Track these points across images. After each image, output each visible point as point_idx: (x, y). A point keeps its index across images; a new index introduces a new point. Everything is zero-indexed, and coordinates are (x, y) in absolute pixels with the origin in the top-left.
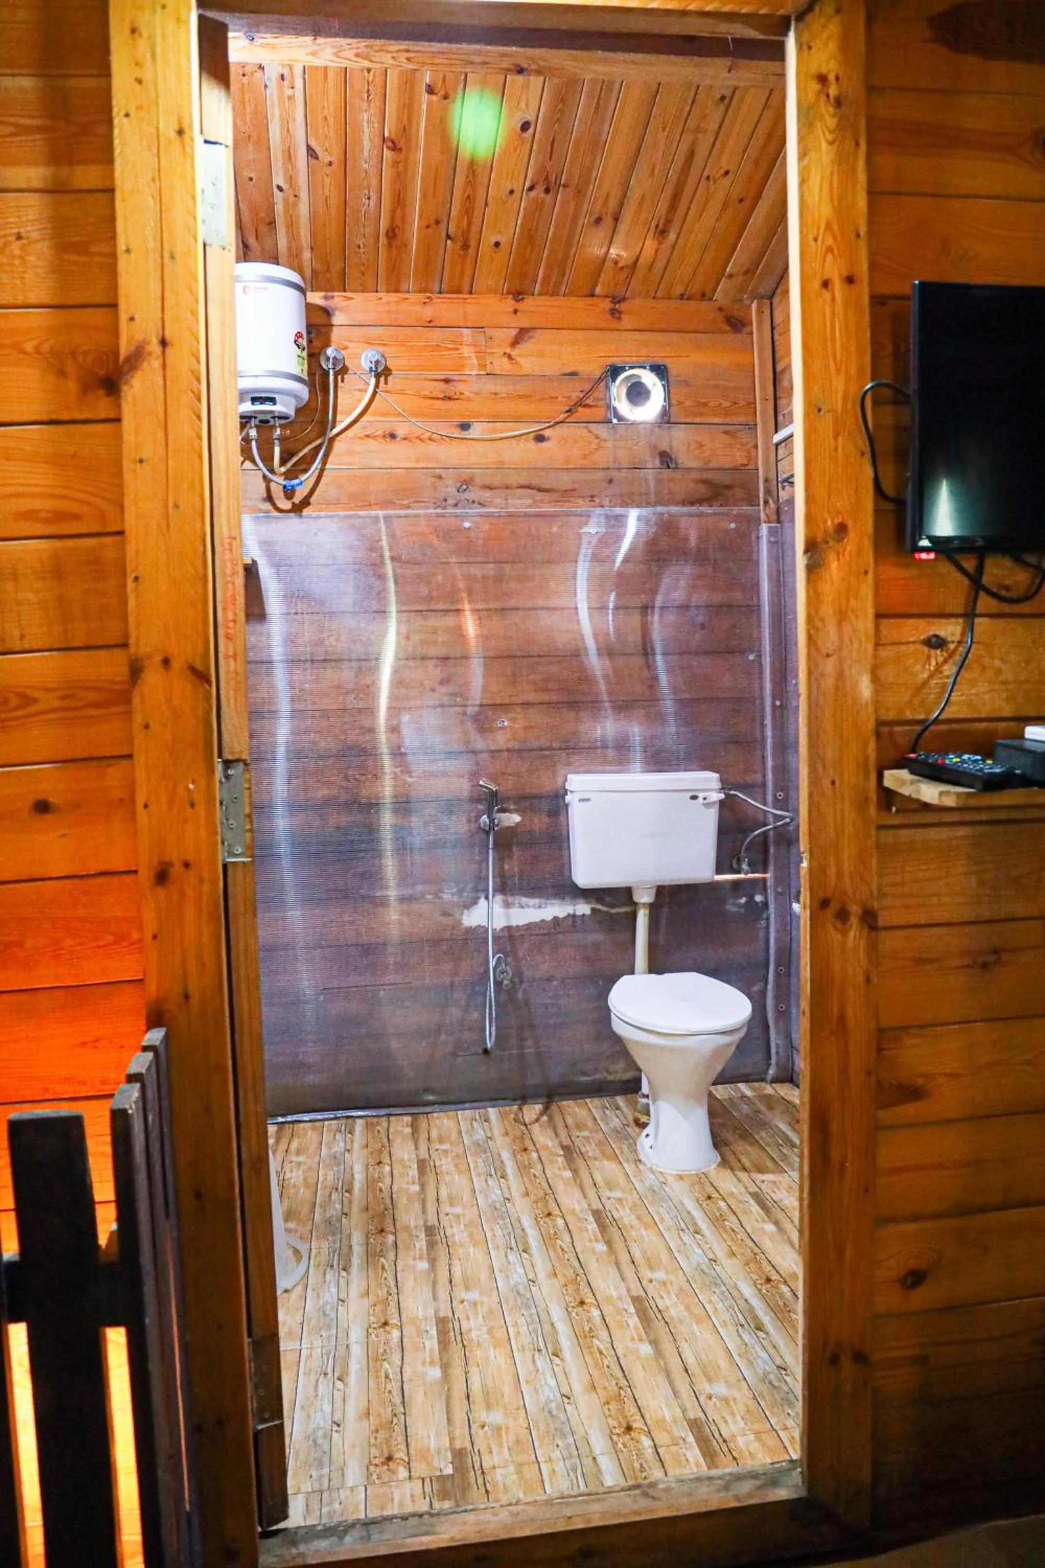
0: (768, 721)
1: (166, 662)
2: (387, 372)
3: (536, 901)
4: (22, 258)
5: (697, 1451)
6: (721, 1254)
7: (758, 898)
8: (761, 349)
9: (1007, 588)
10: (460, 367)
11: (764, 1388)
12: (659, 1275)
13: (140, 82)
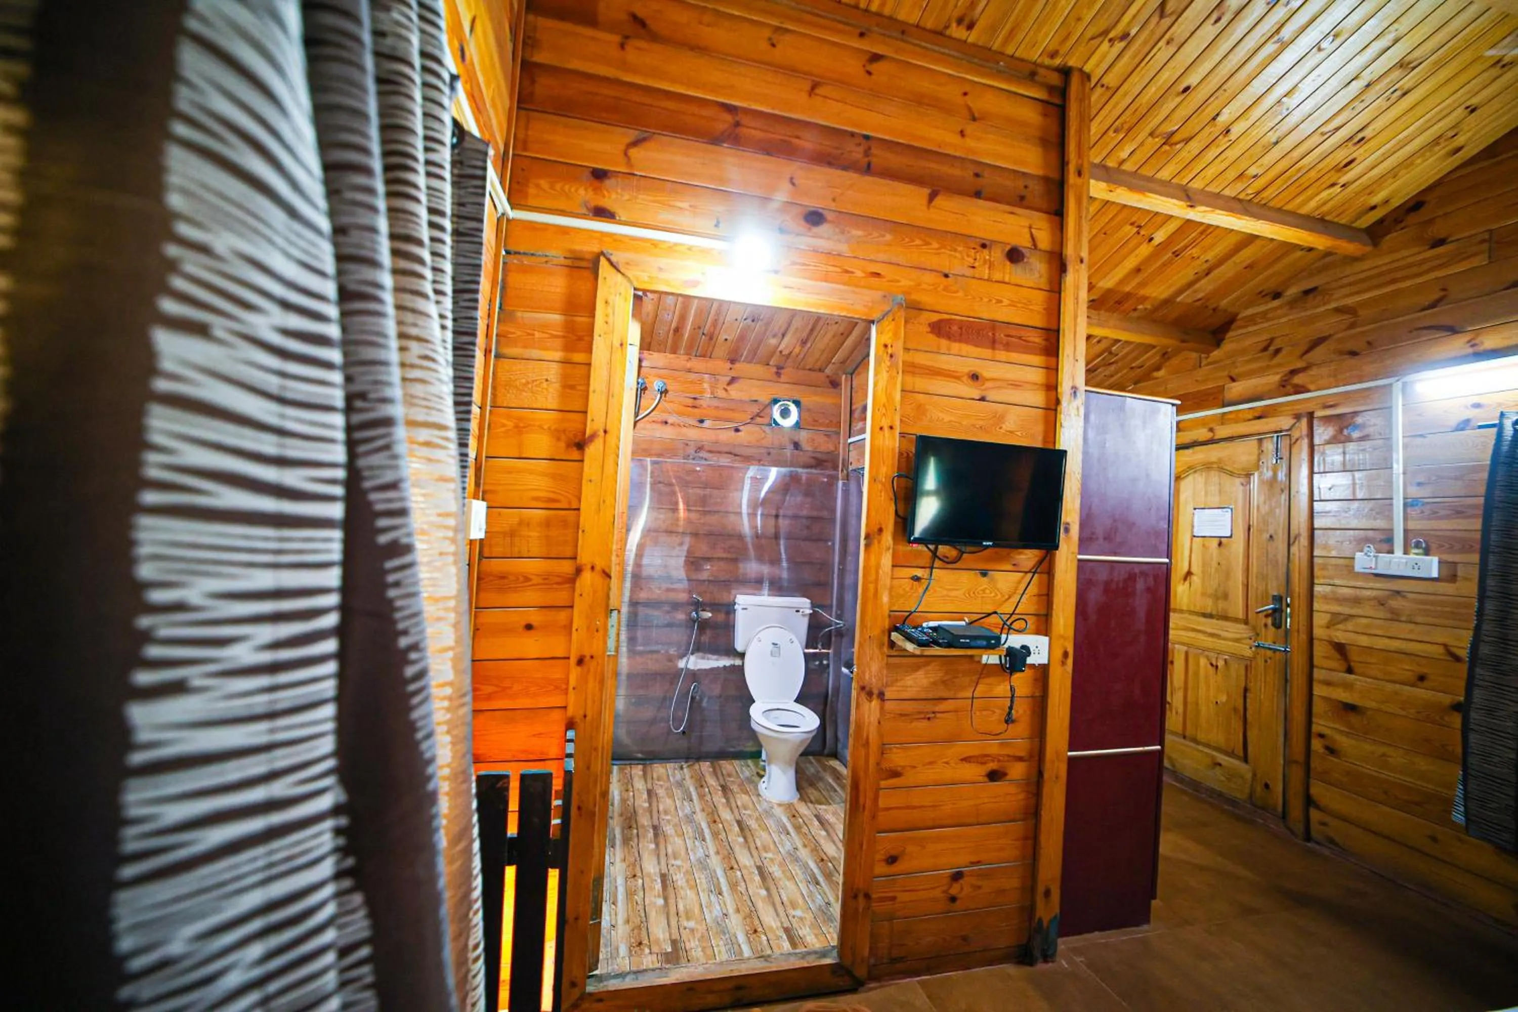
0: (836, 576)
1: (593, 568)
2: (666, 392)
3: (715, 657)
4: (547, 389)
5: (788, 943)
6: (800, 846)
7: (825, 662)
8: (845, 396)
9: (947, 557)
10: (701, 392)
11: (819, 913)
12: (770, 855)
13: (607, 323)
